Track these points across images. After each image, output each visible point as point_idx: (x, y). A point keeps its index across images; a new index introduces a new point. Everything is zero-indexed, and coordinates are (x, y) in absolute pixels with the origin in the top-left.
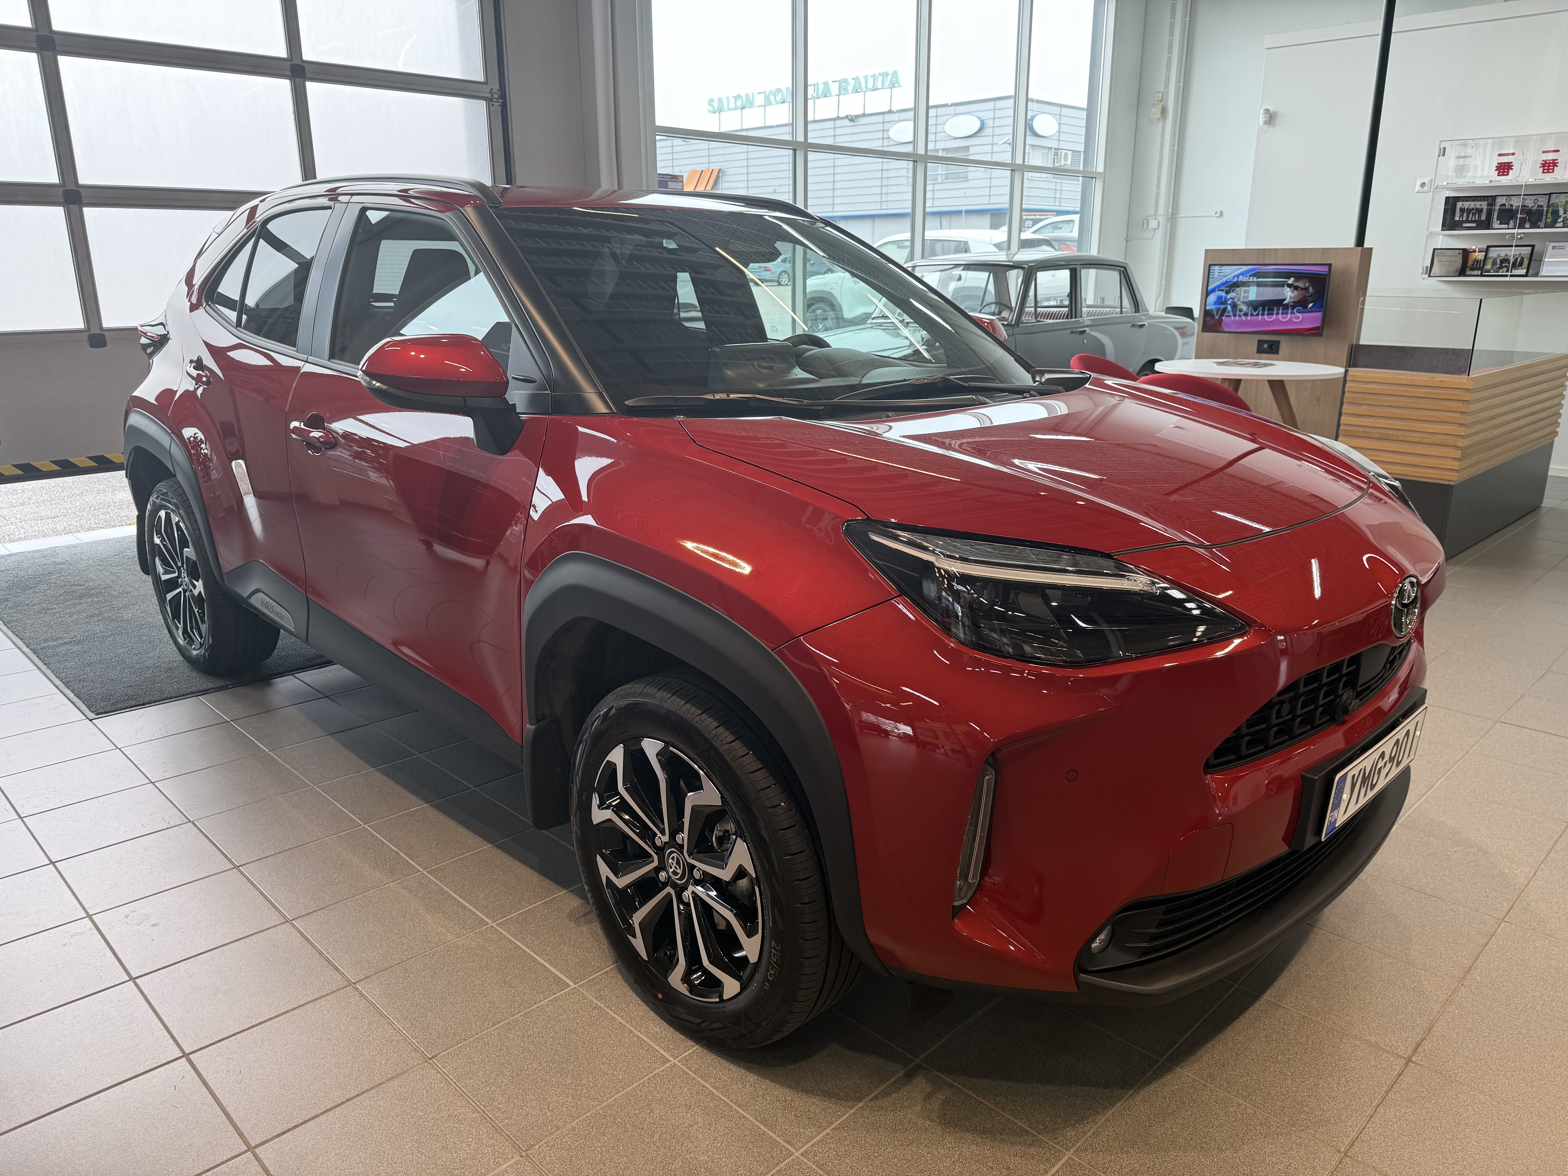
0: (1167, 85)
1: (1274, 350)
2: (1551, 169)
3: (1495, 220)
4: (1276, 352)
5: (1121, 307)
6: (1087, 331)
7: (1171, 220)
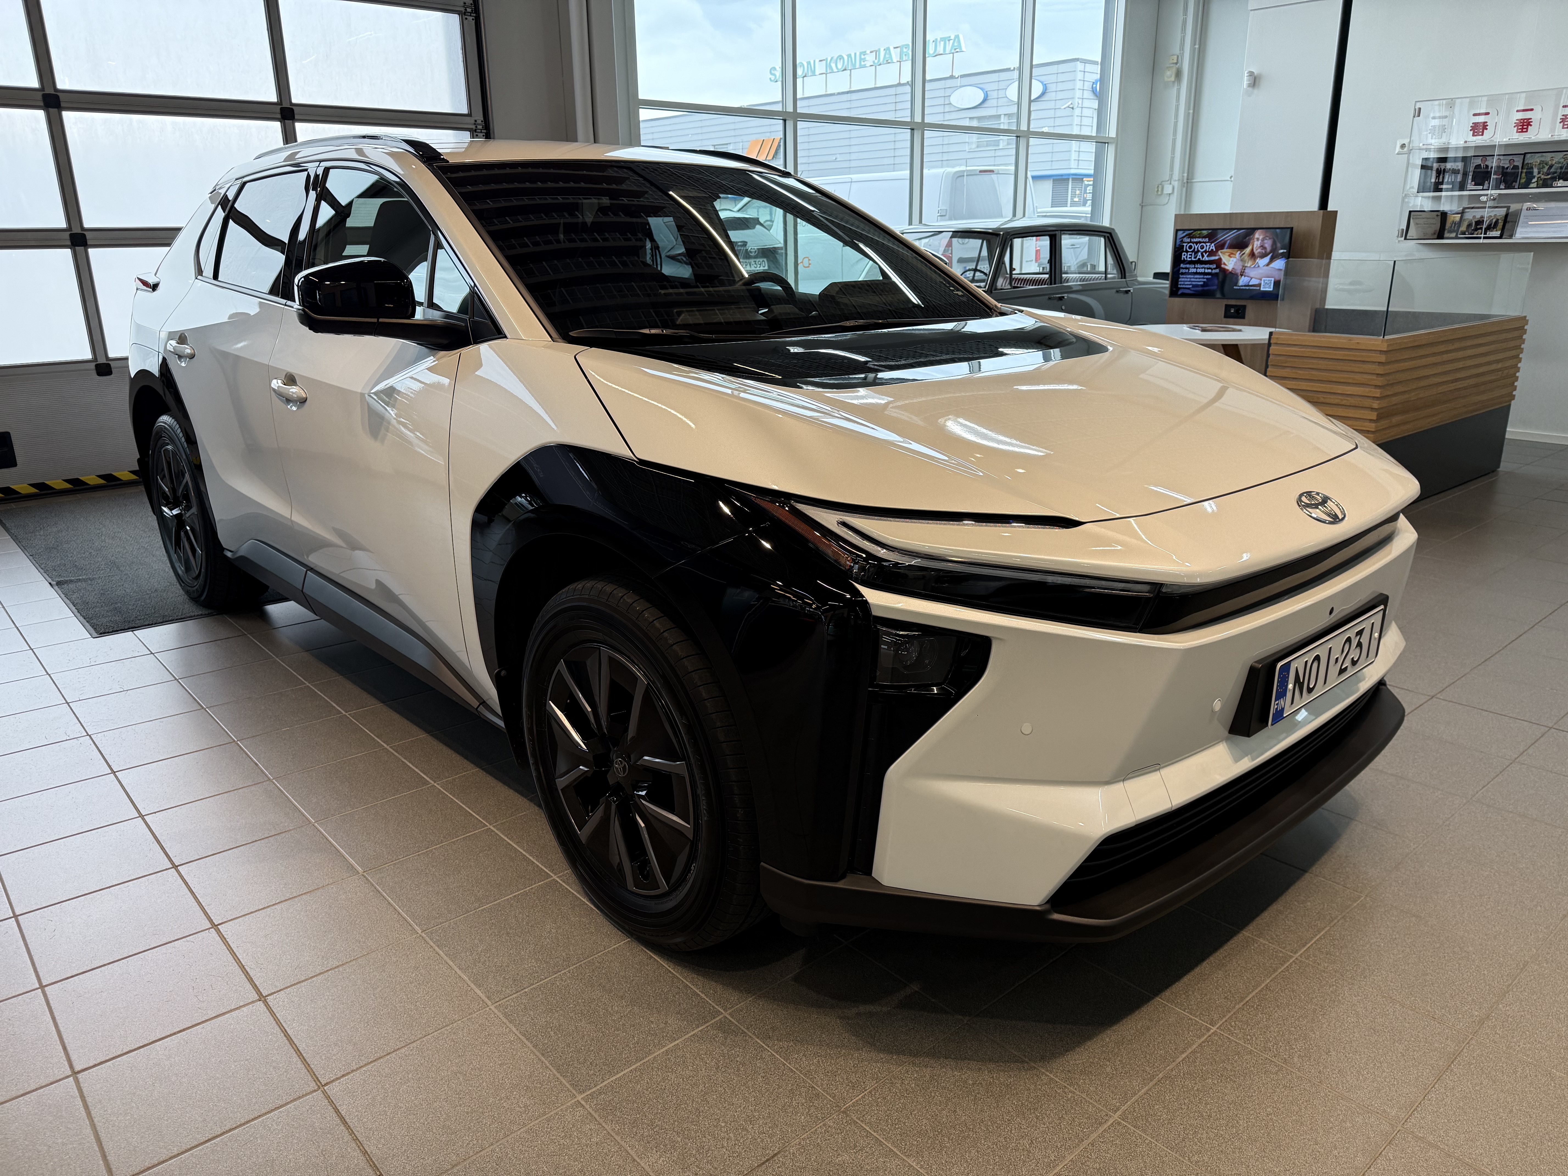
0: (1182, 48)
1: (1240, 314)
2: (1525, 129)
3: (1470, 181)
4: (1243, 317)
5: (1106, 273)
6: (1066, 297)
7: (1186, 185)
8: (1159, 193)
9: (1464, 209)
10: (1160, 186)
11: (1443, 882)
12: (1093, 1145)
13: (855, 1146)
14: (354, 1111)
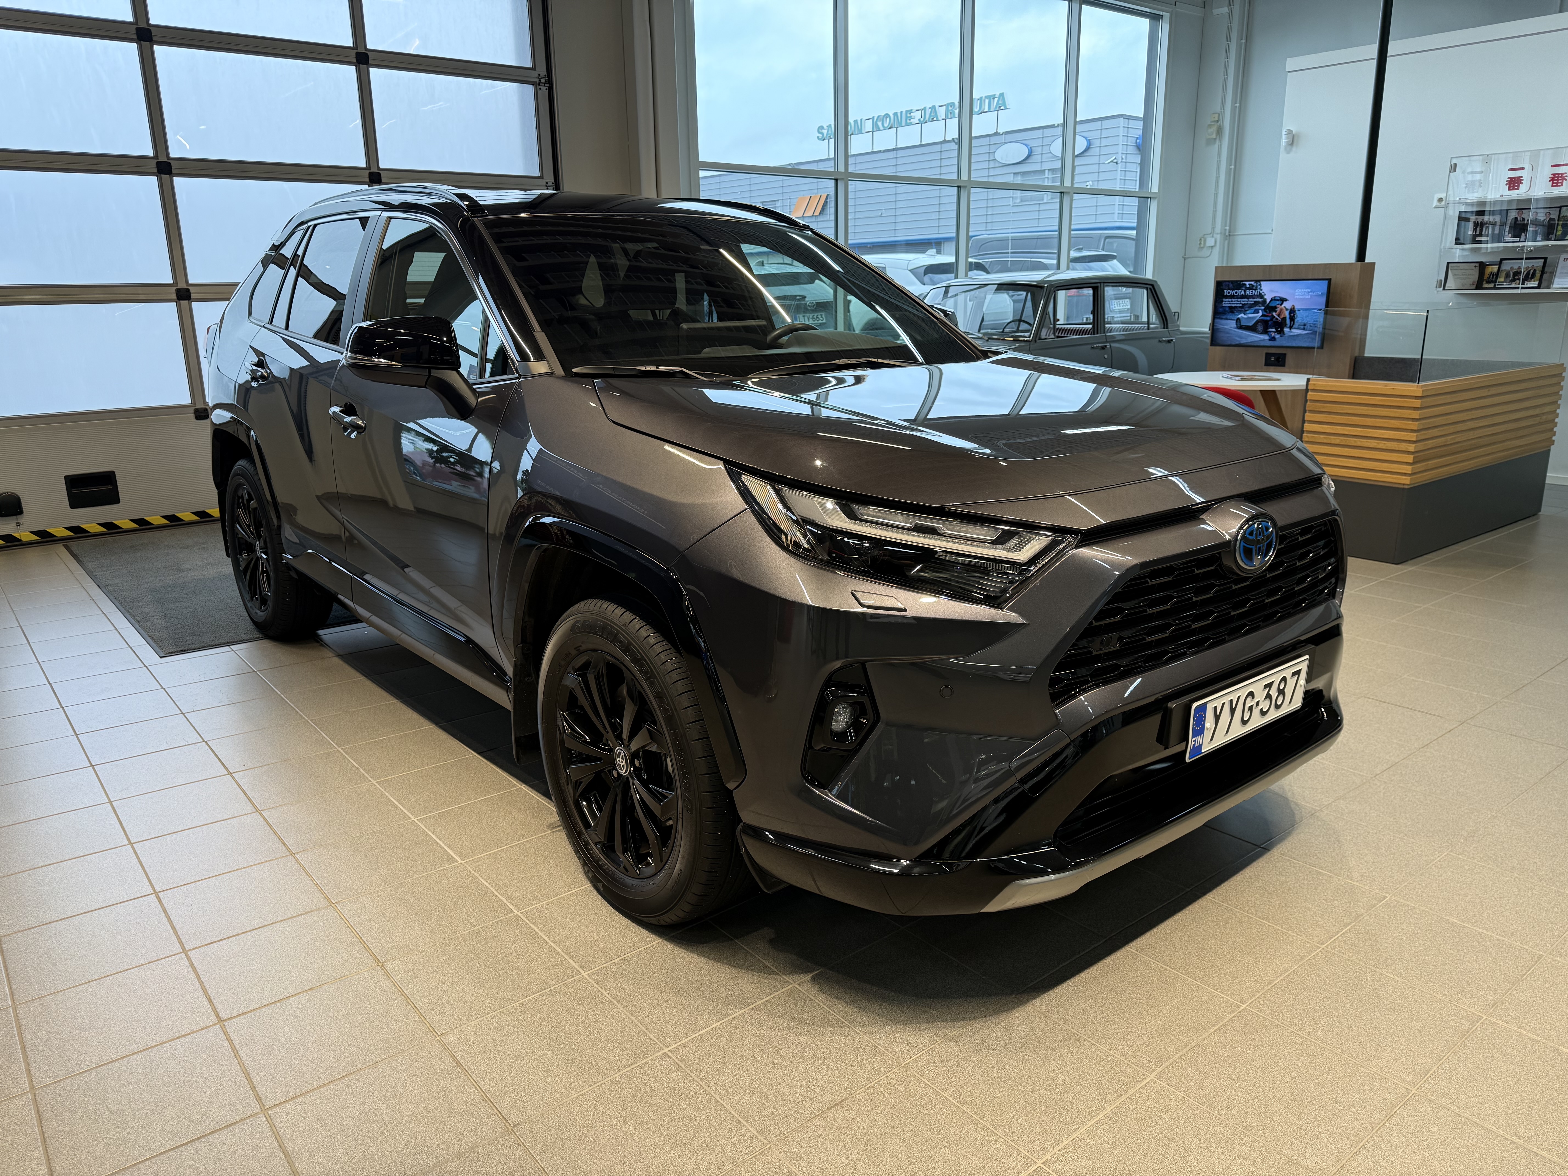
0: (1223, 106)
1: (1281, 363)
2: (1559, 183)
3: (1507, 233)
4: (1283, 365)
5: (1148, 323)
6: (1108, 347)
7: (1228, 238)
8: (1202, 246)
9: (1502, 260)
10: (1203, 239)
11: (1465, 886)
12: (1130, 1099)
13: (915, 1095)
14: (468, 1056)
